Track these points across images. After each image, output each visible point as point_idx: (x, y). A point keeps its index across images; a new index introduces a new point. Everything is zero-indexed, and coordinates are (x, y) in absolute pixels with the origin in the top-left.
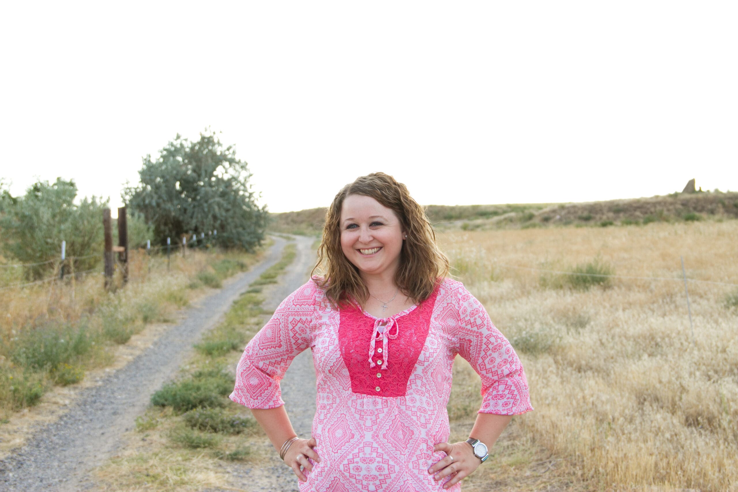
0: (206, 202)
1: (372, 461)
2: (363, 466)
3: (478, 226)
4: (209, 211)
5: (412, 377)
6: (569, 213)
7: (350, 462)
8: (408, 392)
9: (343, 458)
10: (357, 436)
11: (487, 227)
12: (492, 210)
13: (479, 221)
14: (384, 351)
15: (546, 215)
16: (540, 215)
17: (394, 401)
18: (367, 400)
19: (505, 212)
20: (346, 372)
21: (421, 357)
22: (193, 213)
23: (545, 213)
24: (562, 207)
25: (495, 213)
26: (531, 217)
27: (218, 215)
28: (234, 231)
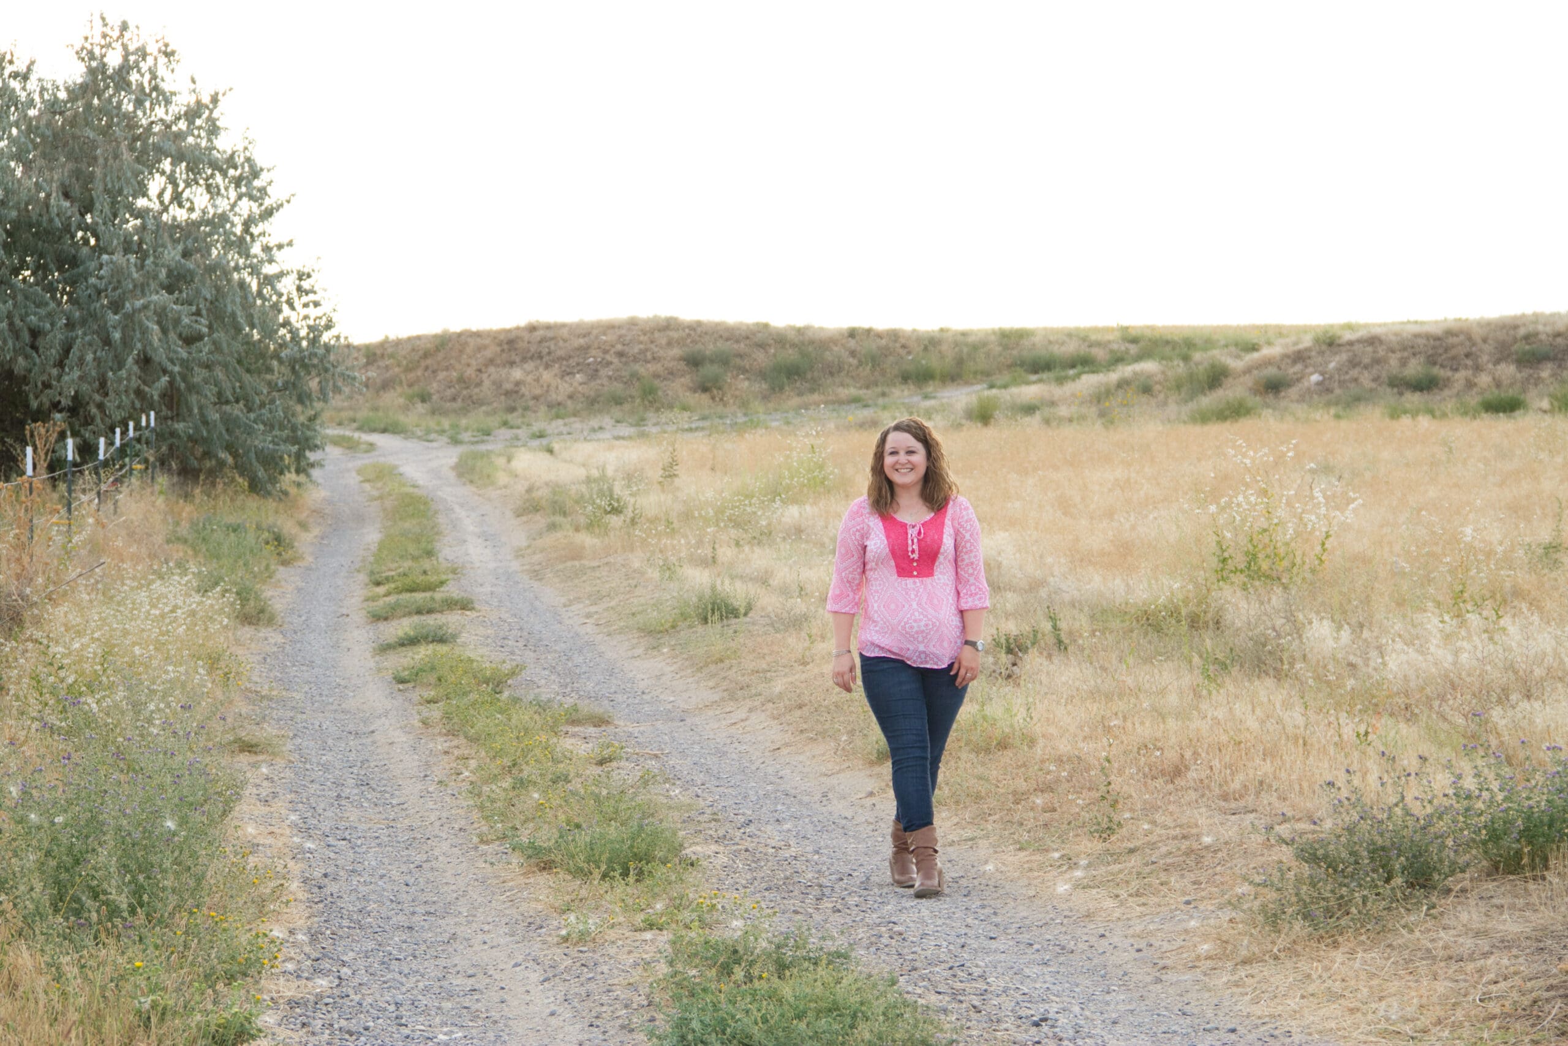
0: (116, 306)
1: (921, 620)
2: (915, 624)
3: (1029, 409)
4: (126, 342)
5: (937, 564)
6: (1353, 363)
7: (906, 623)
8: (936, 573)
9: (900, 622)
10: (907, 606)
11: (1063, 411)
12: (1071, 348)
13: (1031, 391)
14: (915, 547)
15: (1271, 371)
16: (1248, 371)
17: (928, 580)
18: (910, 581)
19: (1118, 360)
20: (893, 563)
21: (942, 550)
22: (67, 350)
23: (1268, 362)
24: (1329, 342)
25: (1083, 363)
26: (1216, 377)
27: (160, 355)
28: (214, 416)
